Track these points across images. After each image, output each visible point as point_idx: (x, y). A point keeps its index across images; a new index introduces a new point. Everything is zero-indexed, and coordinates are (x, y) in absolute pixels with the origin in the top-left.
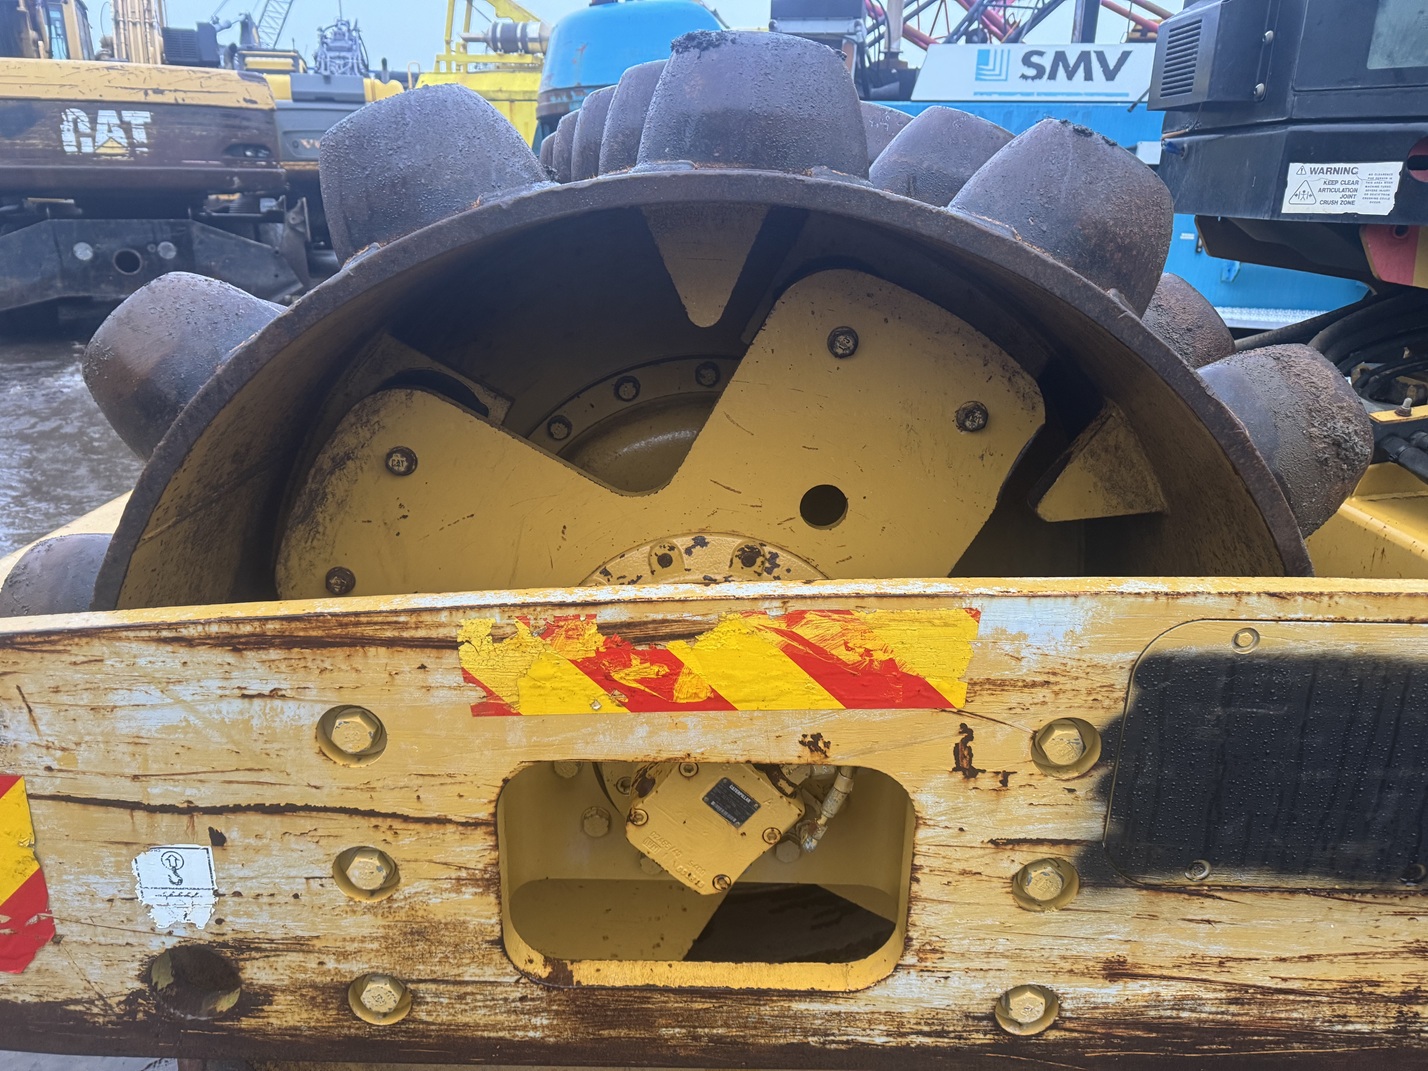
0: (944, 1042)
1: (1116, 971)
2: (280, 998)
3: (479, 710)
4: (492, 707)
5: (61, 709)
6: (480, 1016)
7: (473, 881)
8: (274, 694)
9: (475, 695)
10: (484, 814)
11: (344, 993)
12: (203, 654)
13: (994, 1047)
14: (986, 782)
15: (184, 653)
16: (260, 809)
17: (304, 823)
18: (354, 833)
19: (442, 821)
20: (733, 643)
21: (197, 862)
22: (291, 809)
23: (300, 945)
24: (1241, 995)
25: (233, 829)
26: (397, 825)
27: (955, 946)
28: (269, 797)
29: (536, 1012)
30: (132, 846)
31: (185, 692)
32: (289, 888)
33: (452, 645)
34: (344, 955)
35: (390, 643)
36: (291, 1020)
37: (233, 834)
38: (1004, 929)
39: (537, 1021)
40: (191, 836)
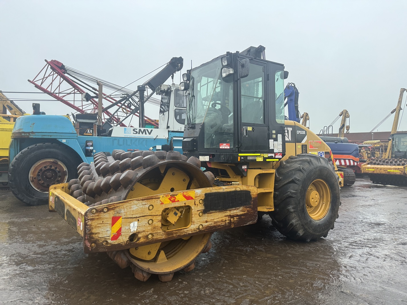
0: (195, 232)
1: (206, 222)
2: (141, 238)
3: (161, 204)
4: (162, 203)
5: (127, 208)
6: (159, 237)
7: (159, 221)
8: (145, 204)
9: (161, 202)
10: (161, 214)
11: (147, 237)
12: (140, 201)
13: (199, 231)
14: (196, 205)
15: (138, 201)
16: (143, 216)
17: (146, 217)
18: (150, 218)
19: (157, 215)
20: (179, 195)
21: (136, 223)
22: (145, 216)
23: (144, 231)
24: (215, 222)
25: (139, 219)
26: (154, 216)
27: (195, 221)
28: (143, 215)
29: (163, 235)
30: (131, 222)
31: (138, 205)
32: (144, 225)
33: (159, 198)
34: (148, 232)
35: (155, 198)
36: (142, 241)
37: (140, 220)
38: (199, 219)
39: (164, 236)
40: (136, 221)
